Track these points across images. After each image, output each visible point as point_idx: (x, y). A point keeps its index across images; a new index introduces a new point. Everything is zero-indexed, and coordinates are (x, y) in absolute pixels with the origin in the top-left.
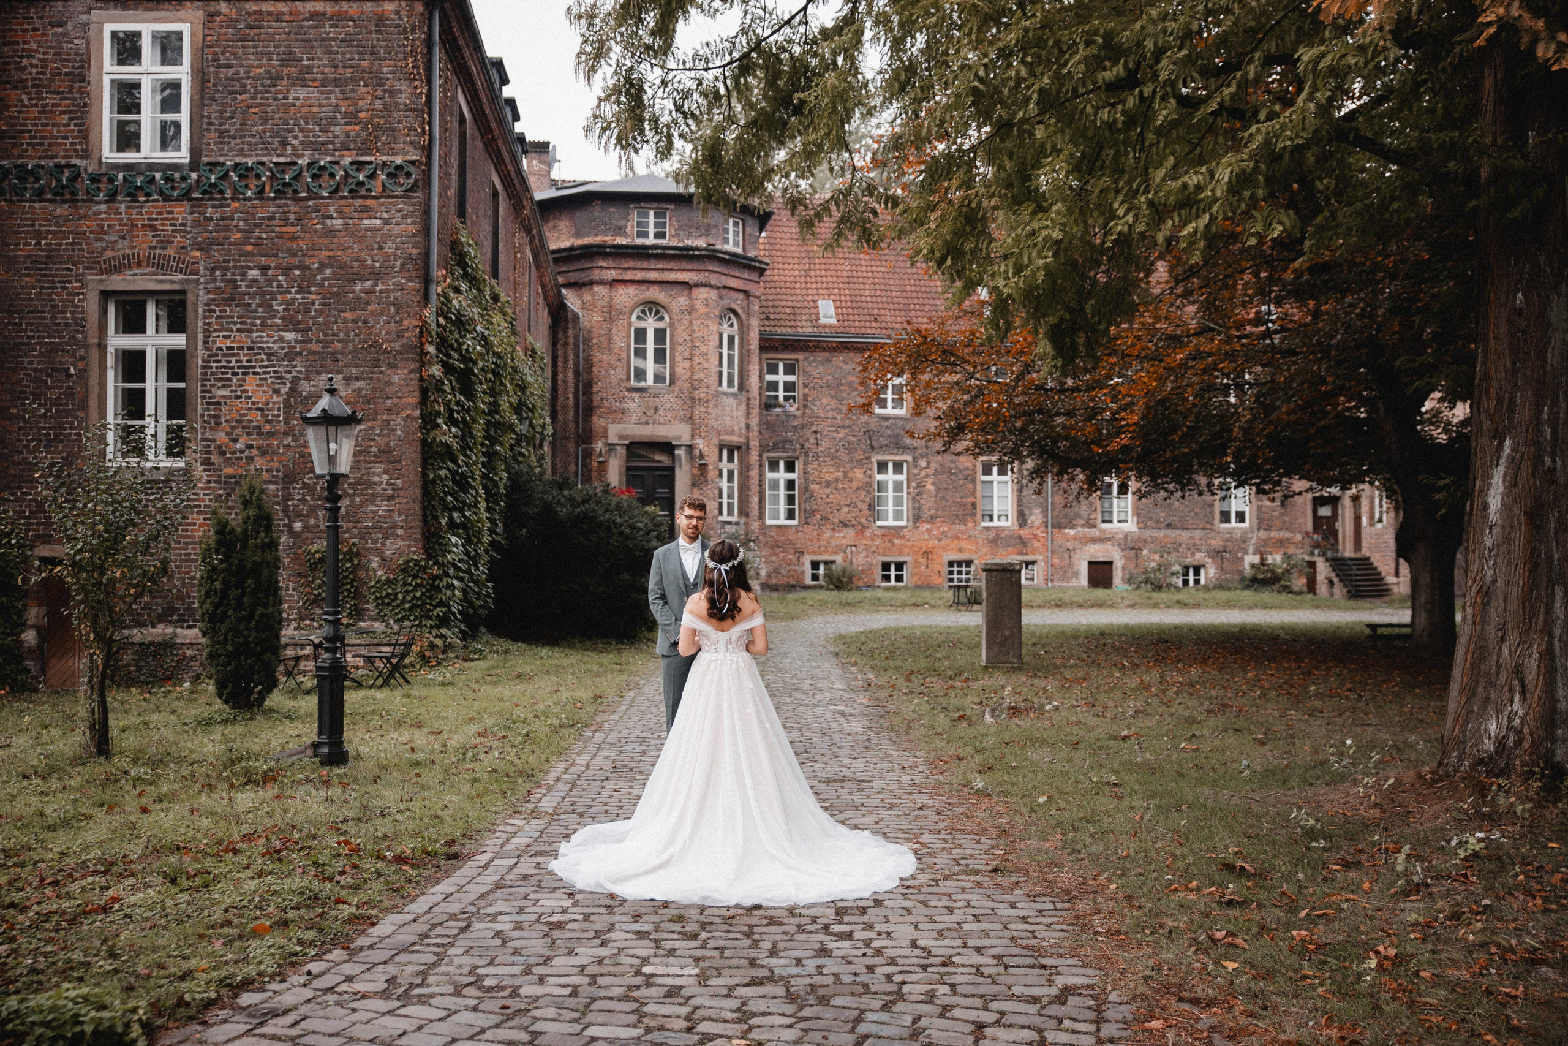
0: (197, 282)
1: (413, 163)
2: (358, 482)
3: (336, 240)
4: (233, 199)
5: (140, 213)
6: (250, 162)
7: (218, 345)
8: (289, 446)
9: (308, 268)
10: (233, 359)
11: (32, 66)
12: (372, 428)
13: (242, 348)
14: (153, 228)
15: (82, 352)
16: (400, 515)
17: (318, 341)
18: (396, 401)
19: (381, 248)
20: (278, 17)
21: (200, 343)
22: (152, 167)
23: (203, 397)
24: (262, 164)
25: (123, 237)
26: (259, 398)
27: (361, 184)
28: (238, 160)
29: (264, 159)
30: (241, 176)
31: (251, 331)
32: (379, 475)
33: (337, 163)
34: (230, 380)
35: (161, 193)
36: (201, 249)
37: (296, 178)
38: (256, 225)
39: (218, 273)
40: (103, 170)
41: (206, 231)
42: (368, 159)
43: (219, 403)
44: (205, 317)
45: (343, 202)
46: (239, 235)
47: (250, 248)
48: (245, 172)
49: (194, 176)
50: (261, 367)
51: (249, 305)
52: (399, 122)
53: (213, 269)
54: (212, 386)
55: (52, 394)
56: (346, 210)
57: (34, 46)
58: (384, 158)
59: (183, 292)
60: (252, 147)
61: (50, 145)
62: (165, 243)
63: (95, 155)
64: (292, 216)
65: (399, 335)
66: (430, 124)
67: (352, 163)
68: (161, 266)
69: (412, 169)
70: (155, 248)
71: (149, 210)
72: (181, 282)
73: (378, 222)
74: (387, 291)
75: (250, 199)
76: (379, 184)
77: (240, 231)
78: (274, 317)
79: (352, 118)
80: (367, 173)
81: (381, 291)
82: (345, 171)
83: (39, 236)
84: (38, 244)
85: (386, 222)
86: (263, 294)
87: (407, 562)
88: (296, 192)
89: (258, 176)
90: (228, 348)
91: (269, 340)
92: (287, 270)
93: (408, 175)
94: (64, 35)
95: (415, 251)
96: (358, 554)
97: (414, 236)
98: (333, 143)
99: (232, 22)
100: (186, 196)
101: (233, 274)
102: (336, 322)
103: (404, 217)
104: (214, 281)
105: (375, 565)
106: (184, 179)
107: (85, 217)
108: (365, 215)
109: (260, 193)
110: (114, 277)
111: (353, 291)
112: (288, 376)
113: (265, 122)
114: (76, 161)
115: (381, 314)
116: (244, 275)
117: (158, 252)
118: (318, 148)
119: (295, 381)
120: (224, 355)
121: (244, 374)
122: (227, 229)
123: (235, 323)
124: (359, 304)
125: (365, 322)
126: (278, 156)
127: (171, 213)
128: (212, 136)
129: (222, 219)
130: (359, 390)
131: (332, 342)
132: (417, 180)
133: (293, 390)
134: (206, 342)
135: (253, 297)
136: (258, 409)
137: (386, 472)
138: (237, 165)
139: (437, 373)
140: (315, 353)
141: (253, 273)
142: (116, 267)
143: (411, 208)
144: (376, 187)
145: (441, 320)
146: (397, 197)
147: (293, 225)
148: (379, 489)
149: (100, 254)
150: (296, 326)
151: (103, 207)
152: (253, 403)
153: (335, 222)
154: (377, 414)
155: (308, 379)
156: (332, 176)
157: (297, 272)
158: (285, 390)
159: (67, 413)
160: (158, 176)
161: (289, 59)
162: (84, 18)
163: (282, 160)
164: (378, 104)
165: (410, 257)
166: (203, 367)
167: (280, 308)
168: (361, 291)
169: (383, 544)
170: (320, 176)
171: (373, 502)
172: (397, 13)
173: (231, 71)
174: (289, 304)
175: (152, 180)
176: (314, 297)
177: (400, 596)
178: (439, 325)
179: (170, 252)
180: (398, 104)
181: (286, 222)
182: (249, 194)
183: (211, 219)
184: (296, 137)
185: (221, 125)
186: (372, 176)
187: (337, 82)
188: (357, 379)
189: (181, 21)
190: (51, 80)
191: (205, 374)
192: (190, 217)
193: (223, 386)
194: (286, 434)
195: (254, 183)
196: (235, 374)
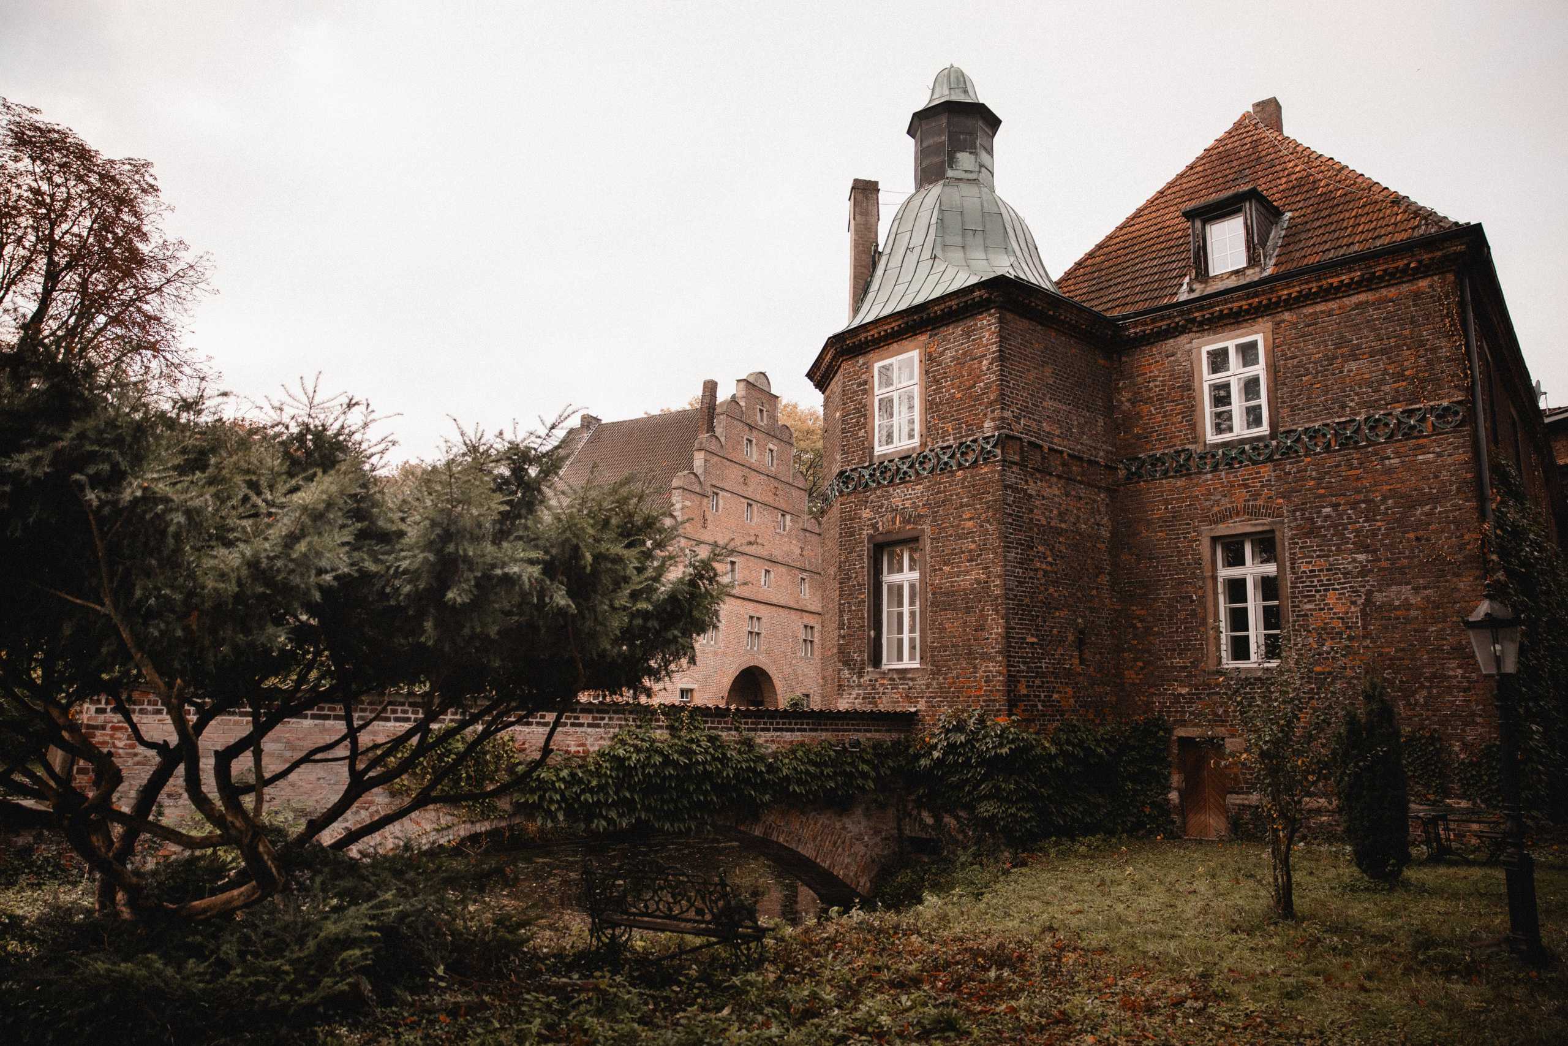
0: (1282, 523)
1: (1459, 403)
2: (1434, 676)
3: (1395, 476)
4: (1305, 456)
5: (1236, 476)
6: (1317, 425)
7: (1302, 569)
8: (1367, 647)
9: (1373, 501)
10: (1315, 580)
11: (1156, 386)
12: (1443, 629)
13: (1321, 570)
14: (1246, 486)
15: (1200, 583)
16: (1477, 705)
17: (1387, 559)
18: (1464, 604)
19: (1436, 477)
20: (1330, 313)
21: (1288, 569)
22: (1243, 441)
23: (1293, 611)
24: (1327, 425)
25: (1225, 496)
26: (1339, 609)
27: (1413, 427)
28: (1307, 426)
29: (1328, 421)
30: (1311, 438)
31: (1329, 556)
32: (1453, 669)
33: (1390, 414)
34: (1314, 596)
35: (1250, 459)
36: (1283, 497)
37: (1356, 432)
38: (1326, 473)
39: (1298, 513)
40: (1208, 450)
41: (1287, 483)
42: (1417, 406)
43: (1306, 615)
44: (1290, 549)
45: (1398, 444)
46: (1312, 483)
47: (1322, 491)
48: (1314, 434)
49: (1274, 443)
50: (1339, 584)
51: (1325, 536)
52: (1442, 372)
53: (1294, 511)
54: (1300, 602)
55: (1181, 616)
56: (1401, 450)
57: (1157, 373)
58: (1432, 403)
59: (1272, 531)
60: (1318, 414)
61: (1171, 438)
62: (1256, 496)
63: (1201, 440)
64: (1356, 462)
65: (1462, 547)
66: (1470, 368)
67: (1402, 413)
68: (1254, 513)
69: (1459, 408)
70: (1248, 500)
71: (1242, 473)
72: (1270, 524)
73: (1431, 456)
74: (1446, 512)
75: (1320, 453)
76: (1429, 424)
77: (1314, 479)
78: (1347, 543)
79: (1399, 376)
80: (1417, 418)
81: (1440, 512)
82: (1398, 419)
83: (1166, 502)
84: (1166, 508)
85: (1439, 455)
86: (1335, 526)
87: (1489, 747)
88: (1356, 442)
89: (1324, 435)
90: (1311, 571)
91: (1344, 562)
92: (1354, 505)
93: (1456, 413)
94: (1175, 361)
95: (1469, 476)
96: (1440, 739)
97: (1467, 462)
98: (1384, 399)
99: (1294, 325)
100: (1269, 459)
101: (1310, 513)
102: (1401, 542)
103: (1456, 448)
104: (1296, 520)
105: (1457, 749)
106: (1267, 446)
107: (1197, 485)
108: (1419, 452)
109: (1327, 448)
110: (1221, 526)
111: (1414, 515)
112: (1363, 590)
113: (1326, 393)
114: (1188, 447)
115: (1443, 532)
116: (1319, 513)
117: (1251, 503)
118: (1373, 405)
119: (1369, 593)
120: (1308, 577)
121: (1325, 590)
122: (1303, 479)
123: (1315, 551)
124: (1420, 525)
125: (1428, 540)
126: (1339, 417)
127: (1259, 473)
128: (1285, 412)
129: (1298, 472)
130: (1428, 597)
131: (1399, 559)
132: (1464, 416)
133: (1369, 601)
134: (1292, 568)
135: (1328, 529)
136: (1339, 618)
137: (1459, 667)
138: (1306, 429)
139: (1502, 578)
140: (1384, 569)
141: (1327, 510)
142: (1221, 518)
143: (1462, 441)
144: (1427, 428)
145: (1498, 532)
146: (1447, 433)
147: (1356, 468)
148: (1454, 682)
149: (1209, 510)
150: (1366, 549)
151: (1209, 476)
152: (1335, 614)
153: (1392, 461)
154: (1447, 617)
155: (1380, 591)
156: (1387, 425)
157: (1363, 506)
158: (1360, 601)
159: (1192, 629)
160: (1247, 447)
161: (1341, 342)
162: (1188, 347)
163: (1343, 419)
164: (1422, 362)
165: (1465, 481)
166: (1292, 588)
167: (1351, 536)
168: (1421, 514)
169: (1463, 730)
170: (1376, 427)
171: (1450, 694)
172: (1431, 286)
173: (1296, 361)
174: (1358, 531)
175: (1243, 451)
176: (1379, 524)
177: (1486, 778)
178: (1497, 536)
179: (1260, 502)
180: (1440, 357)
181: (1351, 467)
182: (1318, 449)
183: (1290, 473)
184: (1352, 400)
185: (1292, 401)
186: (1423, 419)
187: (1383, 352)
188: (1425, 588)
189: (1256, 333)
190: (1169, 394)
191: (1294, 593)
192: (1273, 474)
193: (1309, 601)
194: (1365, 637)
195: (1321, 441)
196: (1318, 591)
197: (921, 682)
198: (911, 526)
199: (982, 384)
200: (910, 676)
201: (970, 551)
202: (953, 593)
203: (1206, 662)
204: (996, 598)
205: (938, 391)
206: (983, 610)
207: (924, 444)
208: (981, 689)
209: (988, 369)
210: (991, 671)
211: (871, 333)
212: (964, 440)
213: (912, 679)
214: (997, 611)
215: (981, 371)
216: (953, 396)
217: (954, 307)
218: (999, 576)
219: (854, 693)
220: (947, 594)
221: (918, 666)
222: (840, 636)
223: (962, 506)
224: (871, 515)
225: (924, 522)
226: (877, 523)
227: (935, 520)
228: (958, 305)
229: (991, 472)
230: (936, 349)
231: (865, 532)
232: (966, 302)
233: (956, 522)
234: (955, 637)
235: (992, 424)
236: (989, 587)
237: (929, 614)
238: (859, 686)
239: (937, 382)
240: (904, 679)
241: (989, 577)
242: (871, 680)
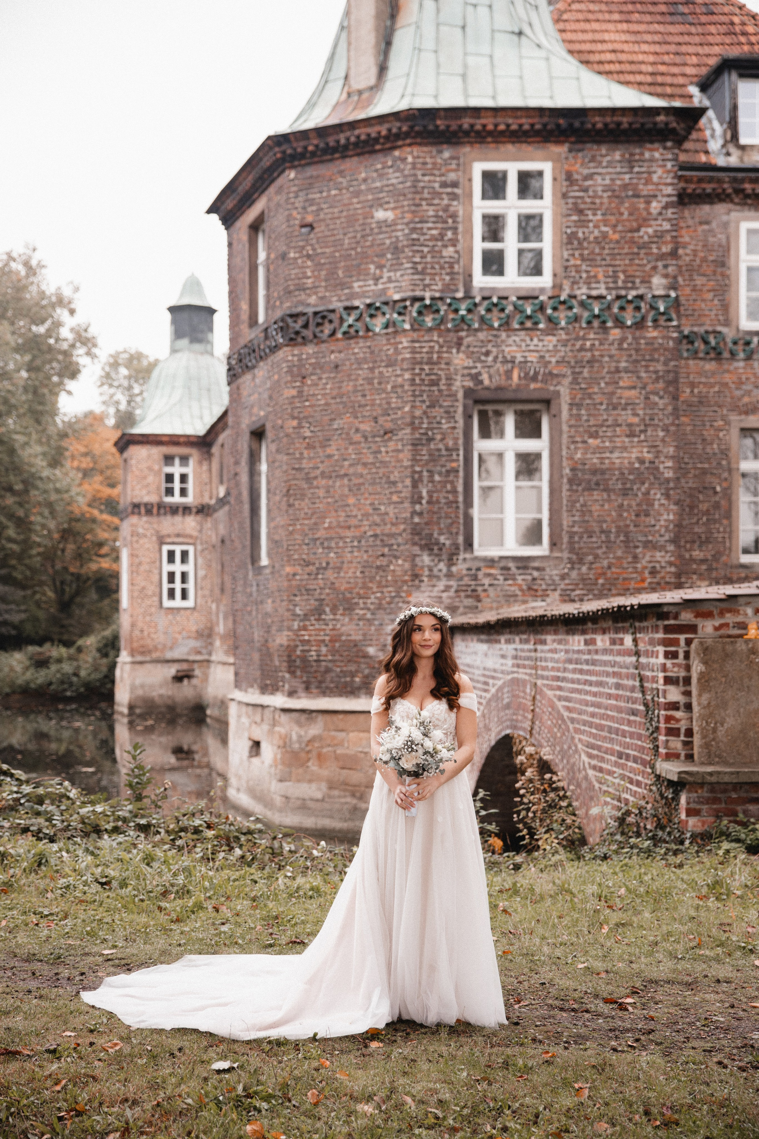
197: (553, 572)
198: (539, 385)
199: (650, 230)
200: (536, 564)
201: (630, 425)
202: (603, 472)
203: (729, 556)
204: (668, 480)
205: (583, 223)
206: (648, 493)
207: (557, 286)
208: (643, 580)
209: (660, 214)
210: (659, 562)
211: (483, 121)
212: (623, 293)
213: (537, 569)
214: (667, 496)
215: (650, 214)
216: (605, 235)
217: (625, 126)
218: (672, 457)
219: (441, 585)
220: (594, 472)
221: (546, 553)
222: (414, 513)
223: (618, 371)
224: (470, 363)
225: (559, 383)
226: (479, 374)
227: (575, 381)
228: (630, 124)
229: (663, 338)
230: (580, 170)
231: (458, 383)
232: (643, 125)
233: (610, 389)
234: (605, 521)
235: (664, 281)
236: (657, 469)
237: (565, 493)
238: (449, 575)
239: (581, 212)
240: (526, 568)
241: (657, 457)
242: (469, 569)
